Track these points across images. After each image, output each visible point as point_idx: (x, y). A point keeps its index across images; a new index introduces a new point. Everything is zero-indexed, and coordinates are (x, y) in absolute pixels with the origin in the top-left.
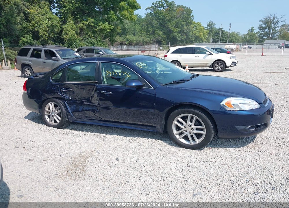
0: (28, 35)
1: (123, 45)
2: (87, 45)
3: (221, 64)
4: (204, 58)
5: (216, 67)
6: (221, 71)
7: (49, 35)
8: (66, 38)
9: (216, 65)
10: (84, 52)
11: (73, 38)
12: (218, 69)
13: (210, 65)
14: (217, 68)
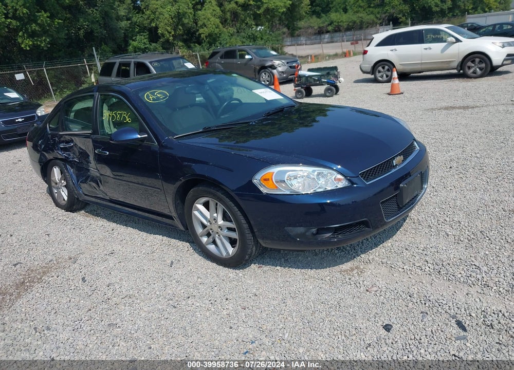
0: (141, 35)
1: (323, 33)
2: (243, 42)
3: (480, 61)
4: (443, 50)
5: (469, 68)
6: (481, 76)
7: (175, 32)
8: (203, 33)
9: (470, 64)
10: (221, 58)
11: (216, 32)
12: (474, 72)
13: (455, 64)
14: (472, 70)
